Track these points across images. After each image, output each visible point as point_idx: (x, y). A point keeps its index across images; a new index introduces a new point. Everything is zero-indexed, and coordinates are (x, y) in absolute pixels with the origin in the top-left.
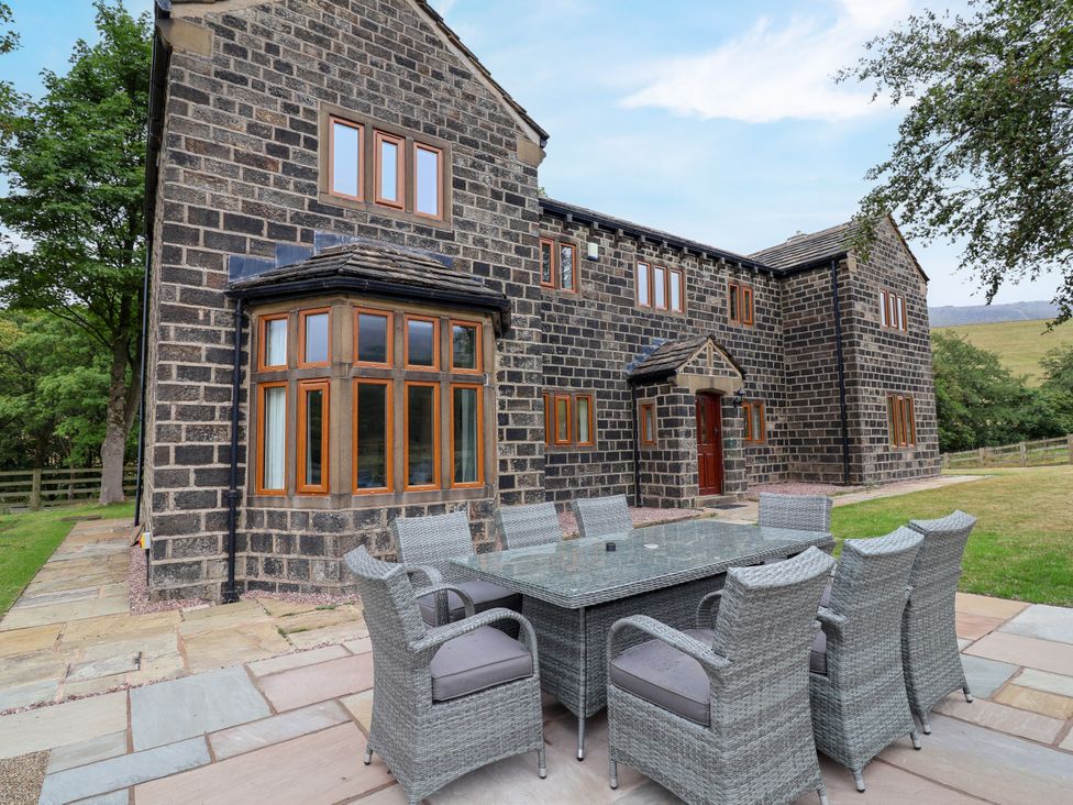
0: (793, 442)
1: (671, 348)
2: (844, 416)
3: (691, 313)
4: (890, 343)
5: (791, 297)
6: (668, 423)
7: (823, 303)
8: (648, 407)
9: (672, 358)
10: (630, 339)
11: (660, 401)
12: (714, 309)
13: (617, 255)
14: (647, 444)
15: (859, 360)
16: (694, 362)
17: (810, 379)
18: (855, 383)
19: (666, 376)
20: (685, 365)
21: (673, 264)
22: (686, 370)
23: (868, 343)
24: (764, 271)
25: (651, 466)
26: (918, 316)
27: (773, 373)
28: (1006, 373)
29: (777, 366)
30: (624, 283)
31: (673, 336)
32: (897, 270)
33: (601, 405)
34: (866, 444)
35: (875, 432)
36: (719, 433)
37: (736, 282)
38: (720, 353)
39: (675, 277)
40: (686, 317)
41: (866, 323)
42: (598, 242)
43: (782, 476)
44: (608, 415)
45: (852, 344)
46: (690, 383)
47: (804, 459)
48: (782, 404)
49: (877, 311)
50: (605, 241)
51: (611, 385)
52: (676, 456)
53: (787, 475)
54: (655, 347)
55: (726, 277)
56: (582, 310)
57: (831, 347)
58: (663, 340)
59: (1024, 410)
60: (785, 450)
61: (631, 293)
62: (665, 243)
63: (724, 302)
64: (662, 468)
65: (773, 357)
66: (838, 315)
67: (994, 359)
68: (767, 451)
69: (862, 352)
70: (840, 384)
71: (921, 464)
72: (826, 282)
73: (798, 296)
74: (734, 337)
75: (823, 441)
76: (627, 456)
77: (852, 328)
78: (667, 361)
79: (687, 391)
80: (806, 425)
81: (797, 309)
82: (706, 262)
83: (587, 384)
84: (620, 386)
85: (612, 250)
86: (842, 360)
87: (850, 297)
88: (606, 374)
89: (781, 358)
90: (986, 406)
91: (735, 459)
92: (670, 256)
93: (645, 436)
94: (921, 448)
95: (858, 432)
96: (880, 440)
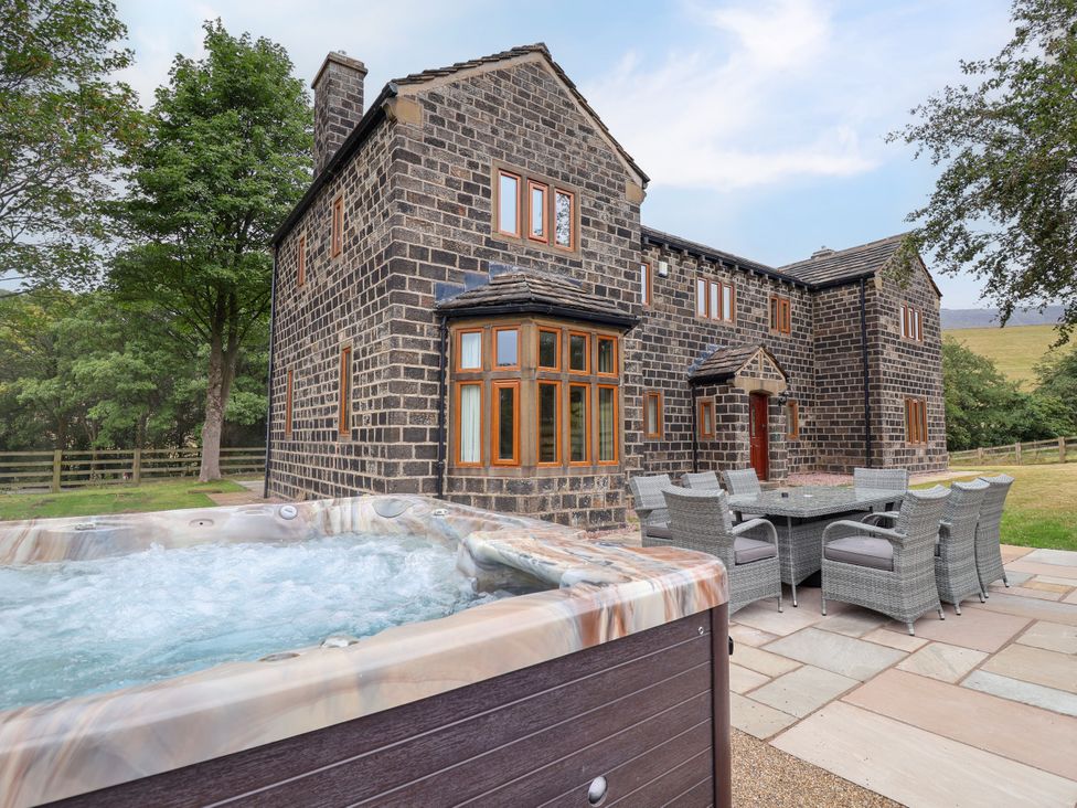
0: (820, 438)
1: (725, 354)
2: (867, 415)
3: (740, 323)
4: (908, 352)
5: (822, 309)
6: (726, 419)
7: (852, 316)
8: (707, 405)
9: (729, 363)
10: (691, 345)
11: (719, 399)
12: (758, 319)
13: (682, 272)
14: (705, 436)
15: (882, 368)
16: (749, 367)
17: (837, 383)
18: (878, 387)
19: (725, 378)
20: (742, 369)
21: (726, 280)
22: (742, 373)
23: (890, 352)
24: (800, 286)
25: (709, 455)
26: (931, 328)
27: (805, 376)
28: (1000, 378)
29: (808, 370)
30: (686, 296)
31: (725, 342)
32: (915, 287)
33: (668, 402)
34: (886, 441)
35: (894, 430)
36: (766, 428)
37: (776, 296)
38: (769, 359)
39: (726, 291)
40: (735, 327)
41: (889, 334)
42: (666, 260)
43: (810, 468)
44: (673, 410)
45: (876, 353)
46: (746, 385)
47: (830, 453)
48: (812, 404)
49: (898, 324)
50: (673, 260)
51: (675, 384)
52: (733, 446)
53: (816, 467)
54: (711, 352)
55: (769, 292)
56: (653, 320)
57: (858, 355)
58: (717, 347)
59: (1017, 413)
60: (813, 445)
61: (692, 306)
62: (721, 261)
63: (766, 313)
64: (719, 457)
65: (805, 362)
66: (865, 327)
67: (990, 364)
68: (798, 445)
69: (885, 360)
70: (865, 388)
71: (931, 459)
72: (855, 297)
73: (828, 308)
74: (774, 344)
75: (847, 438)
76: (687, 446)
77: (876, 339)
78: (724, 365)
79: (743, 392)
80: (832, 423)
81: (827, 320)
82: (752, 278)
83: (658, 383)
84: (682, 386)
85: (678, 268)
86: (867, 367)
87: (876, 312)
88: (672, 376)
89: (811, 363)
90: (981, 409)
91: (779, 451)
92: (723, 272)
93: (704, 430)
94: (932, 445)
95: (880, 430)
96: (897, 438)
